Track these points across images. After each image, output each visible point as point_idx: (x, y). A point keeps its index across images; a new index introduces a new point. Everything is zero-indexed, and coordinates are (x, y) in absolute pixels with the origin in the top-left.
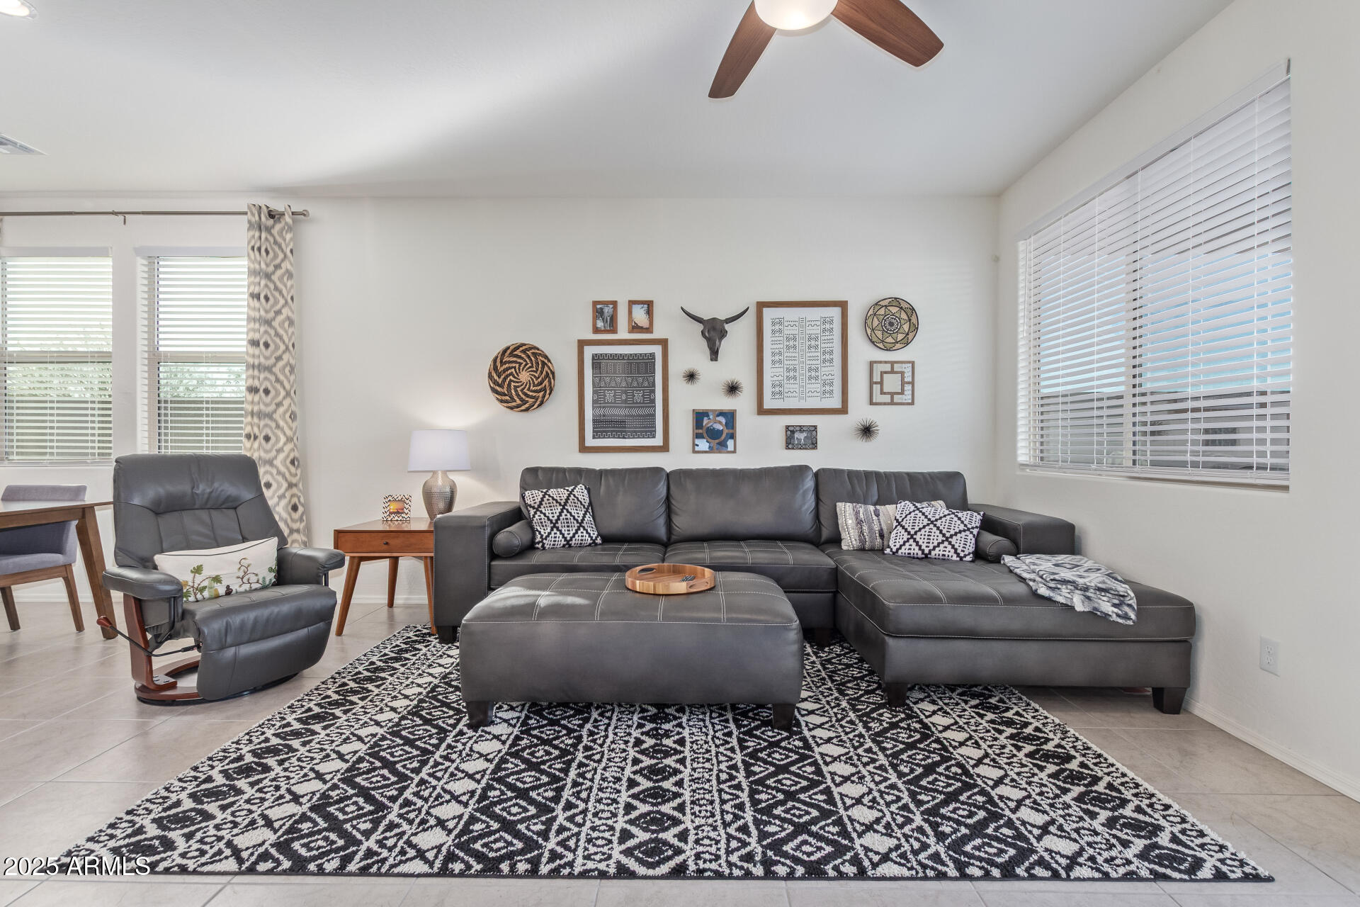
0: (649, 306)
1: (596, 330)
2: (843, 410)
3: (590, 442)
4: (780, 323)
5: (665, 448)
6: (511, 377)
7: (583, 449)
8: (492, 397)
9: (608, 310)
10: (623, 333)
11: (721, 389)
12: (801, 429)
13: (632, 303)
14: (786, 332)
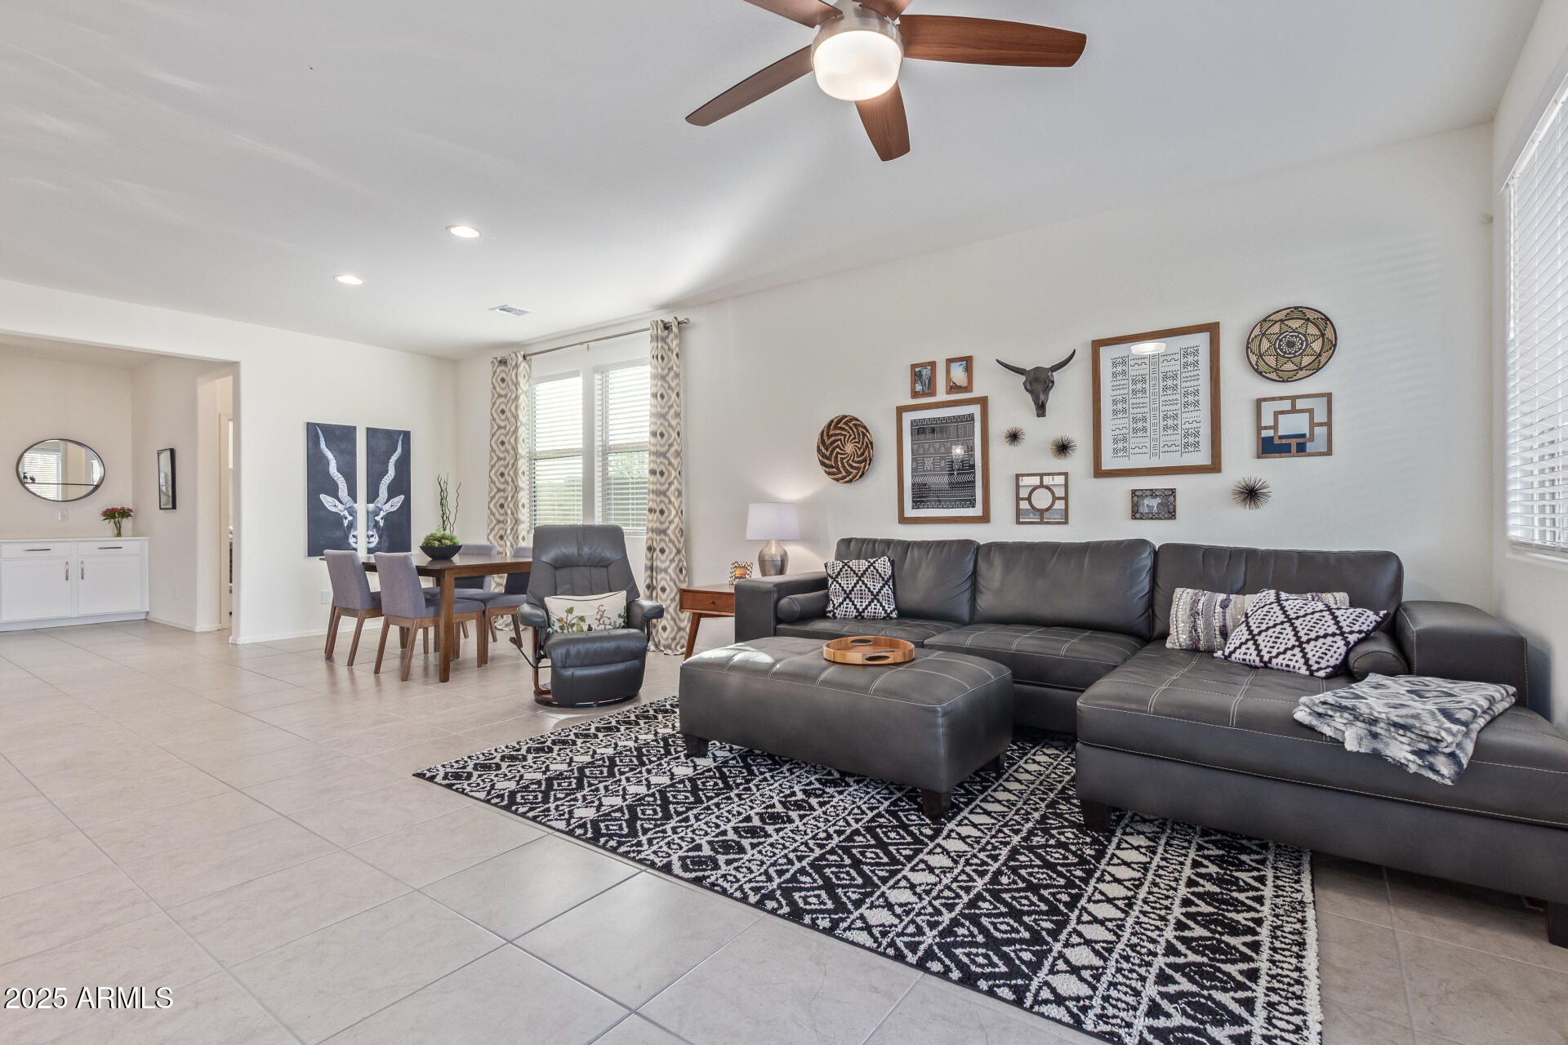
0: (968, 362)
1: (915, 395)
2: (1215, 467)
3: (910, 512)
4: (1124, 363)
5: (985, 518)
6: (838, 450)
7: (903, 520)
8: (821, 470)
9: (926, 372)
10: (942, 395)
11: (1049, 448)
12: (1153, 493)
13: (950, 361)
14: (1131, 373)
